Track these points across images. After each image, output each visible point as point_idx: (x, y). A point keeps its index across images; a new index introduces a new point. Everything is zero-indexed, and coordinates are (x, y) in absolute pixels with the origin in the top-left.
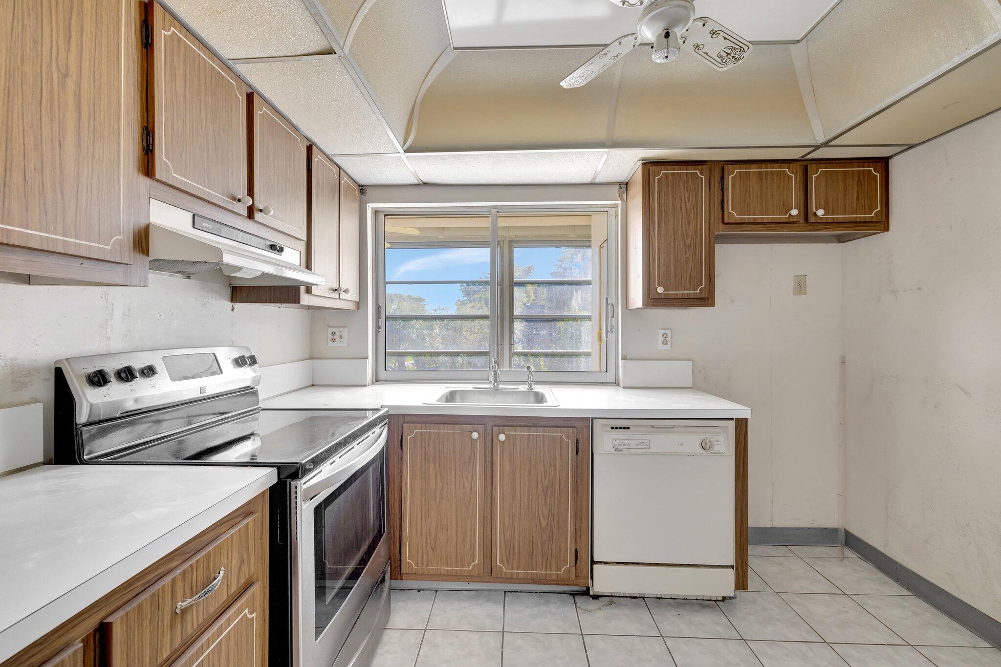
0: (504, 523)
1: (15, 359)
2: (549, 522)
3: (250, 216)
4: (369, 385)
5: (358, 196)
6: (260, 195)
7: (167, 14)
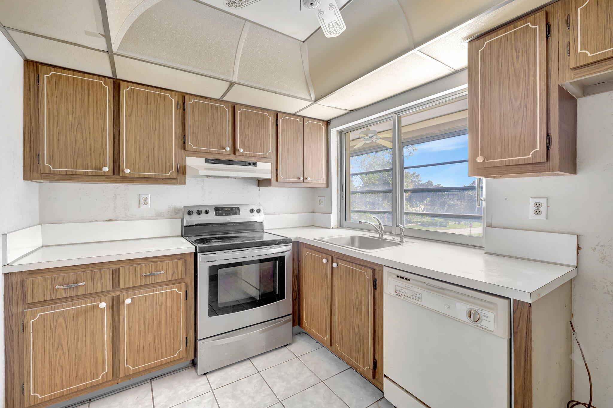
0: (338, 321)
1: (175, 206)
2: (359, 330)
3: (234, 153)
4: (333, 228)
5: (324, 127)
6: (240, 144)
7: (191, 96)
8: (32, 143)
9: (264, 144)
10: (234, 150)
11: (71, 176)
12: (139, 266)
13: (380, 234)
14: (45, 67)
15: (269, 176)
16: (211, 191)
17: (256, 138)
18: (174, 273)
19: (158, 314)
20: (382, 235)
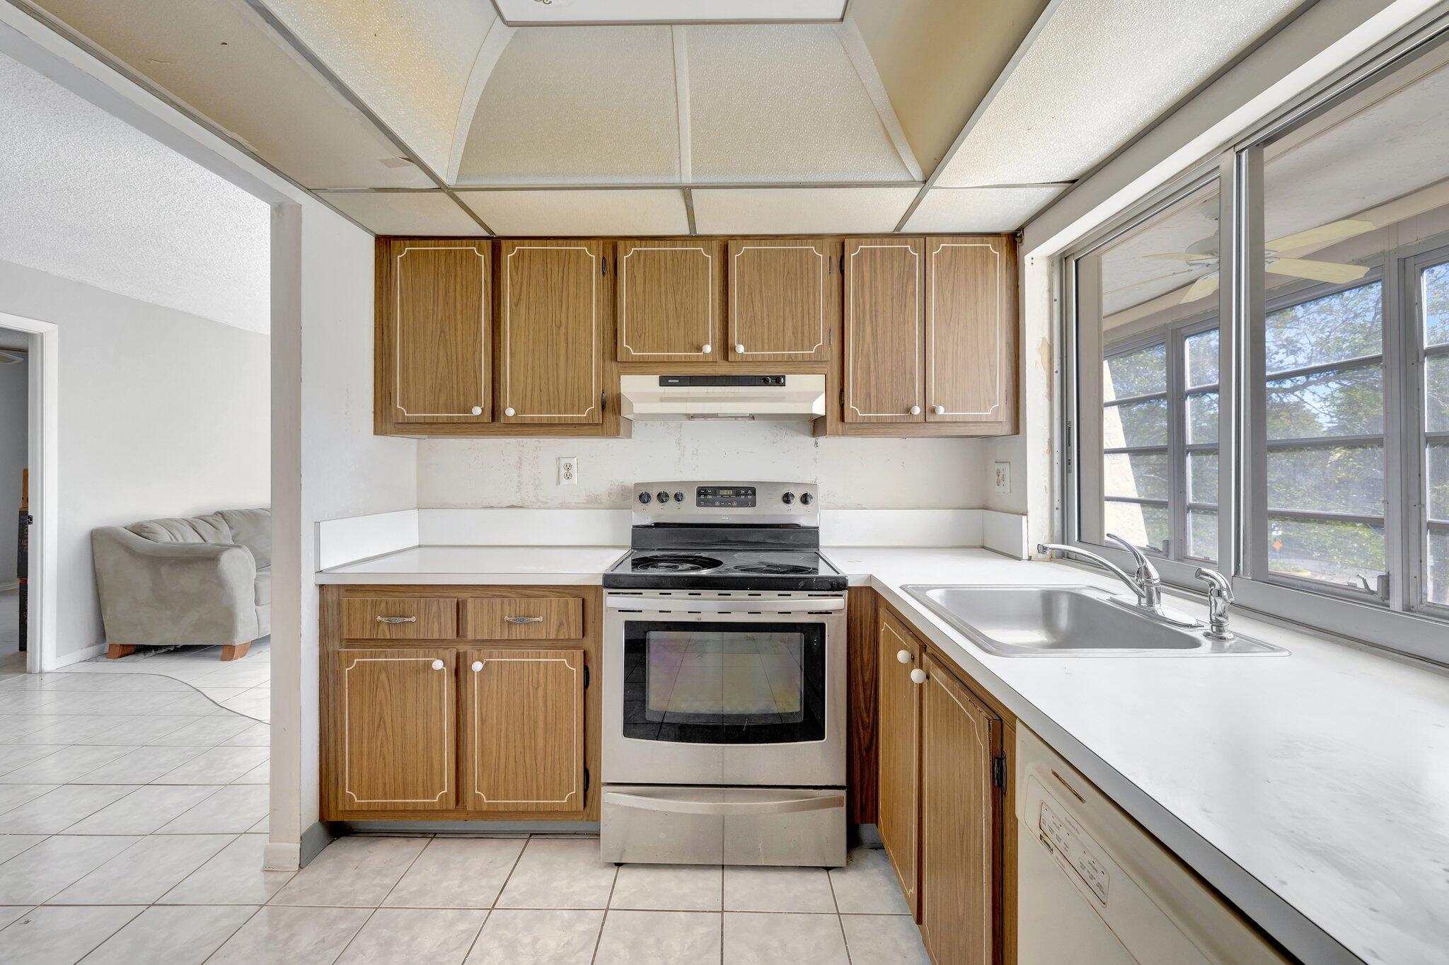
3: (726, 357)
4: (1030, 559)
5: (999, 254)
6: (738, 334)
7: (628, 242)
8: (384, 372)
9: (803, 326)
10: (726, 348)
11: (433, 426)
12: (499, 600)
13: (1140, 596)
14: (398, 243)
15: (818, 408)
16: (697, 450)
17: (782, 314)
18: (561, 624)
19: (532, 705)
20: (1150, 602)
